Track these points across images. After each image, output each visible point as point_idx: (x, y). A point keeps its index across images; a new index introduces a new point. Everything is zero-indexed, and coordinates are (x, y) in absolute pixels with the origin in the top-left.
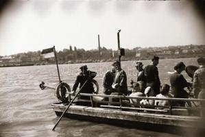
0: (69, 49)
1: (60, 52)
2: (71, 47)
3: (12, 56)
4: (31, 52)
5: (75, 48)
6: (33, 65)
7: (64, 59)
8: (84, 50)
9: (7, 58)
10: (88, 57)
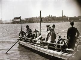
0: (49, 16)
1: (45, 18)
2: (50, 16)
3: (25, 19)
4: (33, 18)
5: (52, 16)
6: (33, 23)
7: (47, 21)
8: (55, 17)
9: (23, 20)
10: (57, 20)
